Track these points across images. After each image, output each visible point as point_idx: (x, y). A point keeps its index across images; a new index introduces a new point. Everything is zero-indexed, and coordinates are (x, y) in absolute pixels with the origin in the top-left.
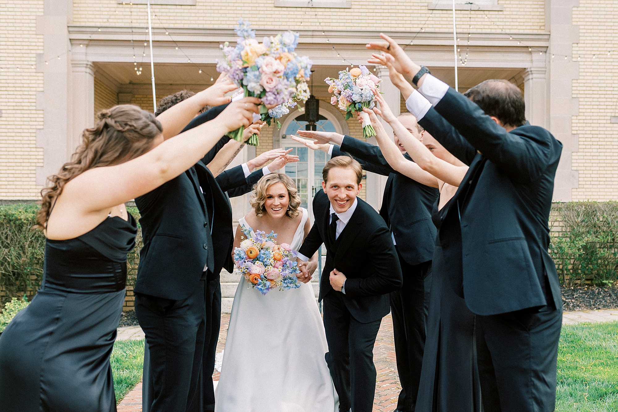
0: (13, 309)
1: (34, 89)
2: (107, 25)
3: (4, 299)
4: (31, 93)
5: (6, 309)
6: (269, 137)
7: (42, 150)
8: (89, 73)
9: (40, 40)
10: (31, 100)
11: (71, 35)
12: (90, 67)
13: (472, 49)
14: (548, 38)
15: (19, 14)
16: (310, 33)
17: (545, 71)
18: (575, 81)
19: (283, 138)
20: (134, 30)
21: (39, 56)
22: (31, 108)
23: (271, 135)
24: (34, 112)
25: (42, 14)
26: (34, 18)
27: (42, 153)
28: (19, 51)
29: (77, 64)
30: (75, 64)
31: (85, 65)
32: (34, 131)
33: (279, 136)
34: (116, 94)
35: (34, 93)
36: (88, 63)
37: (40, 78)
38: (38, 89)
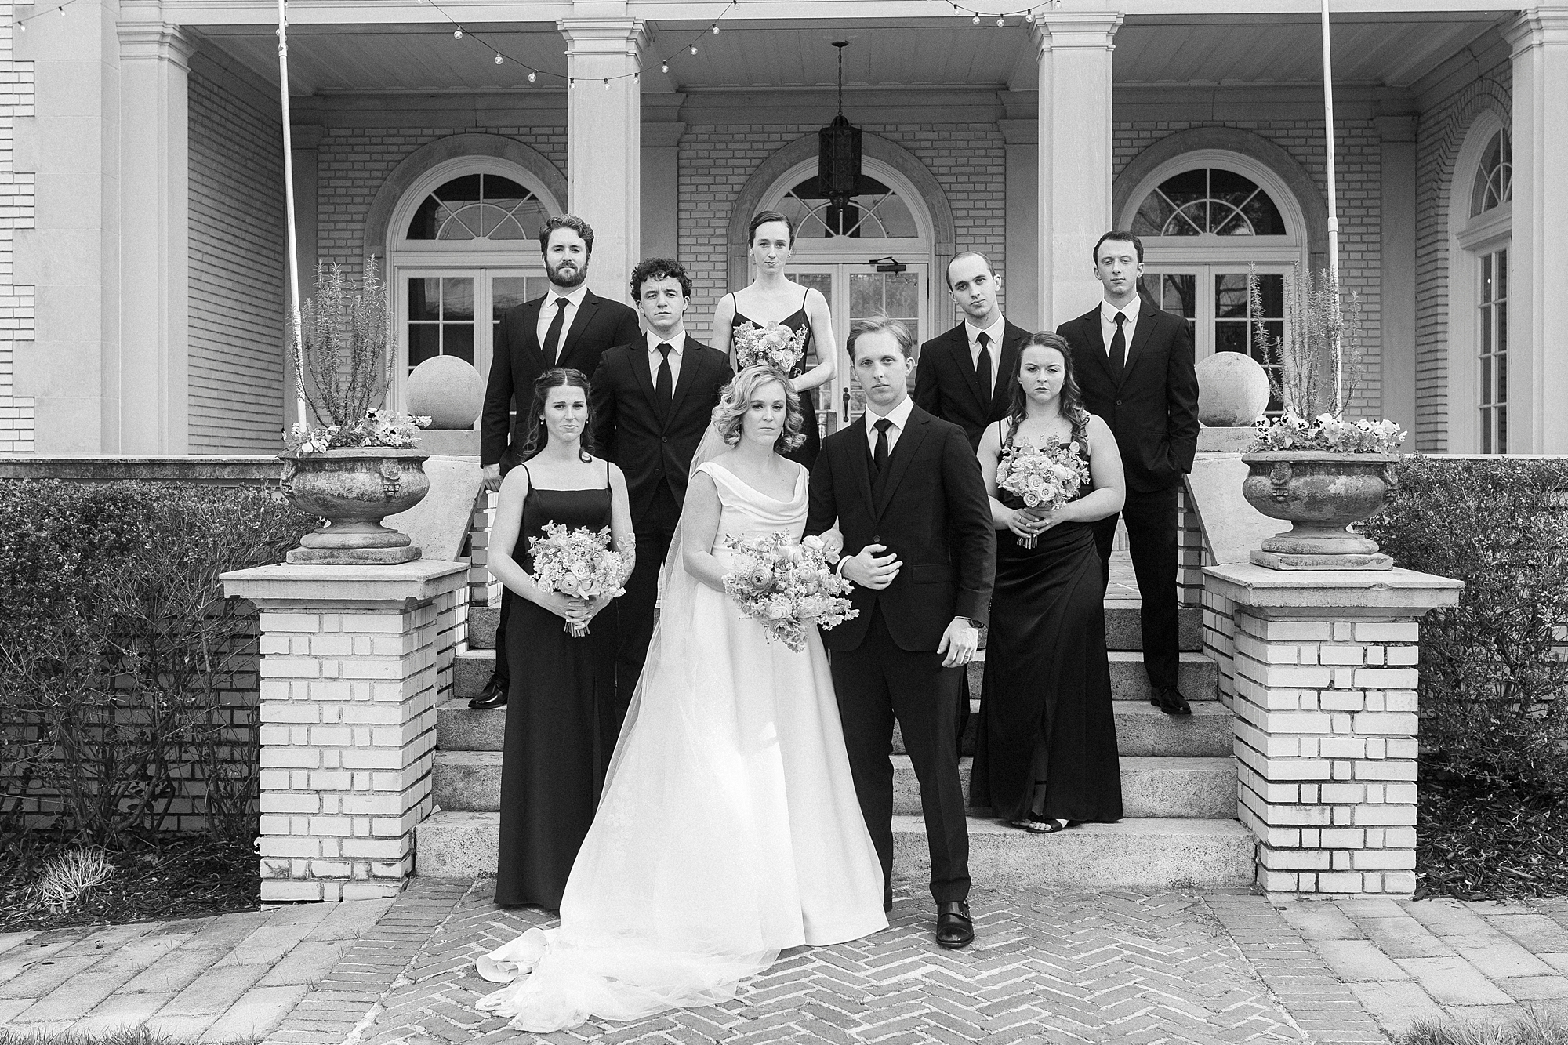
7: (31, 292)
8: (170, 60)
12: (175, 43)
27: (30, 302)
29: (138, 34)
30: (127, 35)
31: (158, 38)
35: (8, 122)
36: (166, 31)
37: (25, 78)
38: (19, 111)
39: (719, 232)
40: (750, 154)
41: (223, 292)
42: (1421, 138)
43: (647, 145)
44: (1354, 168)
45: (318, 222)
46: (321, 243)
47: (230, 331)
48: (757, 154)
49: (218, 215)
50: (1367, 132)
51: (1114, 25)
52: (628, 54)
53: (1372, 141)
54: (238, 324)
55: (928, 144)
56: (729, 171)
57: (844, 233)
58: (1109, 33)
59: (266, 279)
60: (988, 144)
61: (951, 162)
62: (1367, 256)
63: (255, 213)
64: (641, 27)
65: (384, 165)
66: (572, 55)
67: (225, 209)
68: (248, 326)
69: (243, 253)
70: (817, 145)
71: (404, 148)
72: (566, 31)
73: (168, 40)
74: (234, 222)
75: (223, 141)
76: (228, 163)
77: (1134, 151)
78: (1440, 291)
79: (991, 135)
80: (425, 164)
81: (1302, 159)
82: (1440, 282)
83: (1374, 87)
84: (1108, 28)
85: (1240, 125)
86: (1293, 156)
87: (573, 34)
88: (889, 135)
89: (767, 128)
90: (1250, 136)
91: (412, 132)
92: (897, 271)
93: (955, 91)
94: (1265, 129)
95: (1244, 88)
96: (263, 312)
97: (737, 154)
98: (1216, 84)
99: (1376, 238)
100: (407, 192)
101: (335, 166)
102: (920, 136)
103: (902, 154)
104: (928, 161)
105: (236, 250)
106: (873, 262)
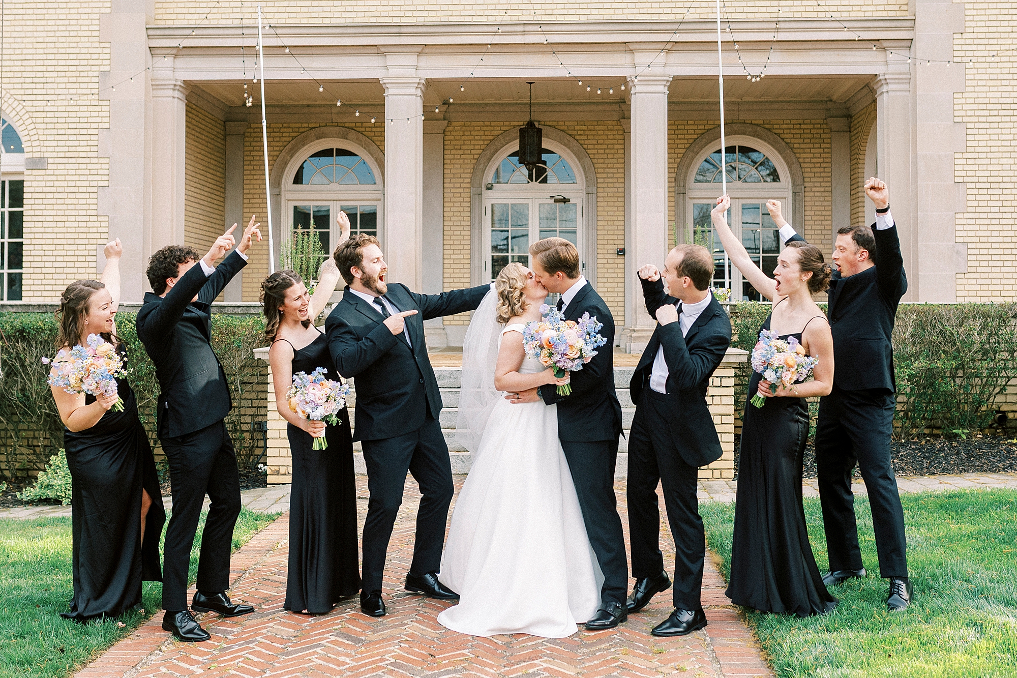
0: (60, 465)
1: (96, 126)
2: (205, 23)
3: (47, 450)
4: (90, 132)
5: (50, 465)
6: (464, 188)
7: (106, 219)
8: (178, 97)
9: (105, 51)
10: (90, 143)
11: (150, 40)
12: (181, 89)
13: (784, 46)
14: (912, 25)
15: (75, 11)
16: (521, 28)
17: (908, 79)
18: (960, 95)
19: (488, 189)
20: (246, 31)
21: (104, 74)
22: (90, 154)
23: (468, 185)
24: (95, 160)
25: (108, 10)
26: (97, 16)
27: (106, 224)
28: (74, 68)
29: (162, 85)
30: (157, 86)
31: (172, 87)
32: (95, 190)
33: (480, 186)
34: (222, 123)
35: (96, 132)
36: (177, 83)
37: (104, 108)
38: (101, 125)
39: (466, 181)
40: (483, 138)
41: (197, 216)
42: (852, 129)
43: (427, 133)
44: (817, 146)
45: (244, 175)
46: (245, 187)
47: (200, 237)
48: (487, 138)
49: (194, 174)
50: (824, 126)
51: (668, 81)
52: (416, 95)
53: (826, 131)
54: (204, 233)
55: (582, 132)
56: (472, 147)
57: (536, 181)
58: (665, 85)
59: (215, 207)
60: (615, 132)
61: (595, 142)
62: (824, 194)
63: (211, 171)
64: (423, 82)
65: (281, 144)
66: (387, 96)
67: (197, 171)
68: (208, 234)
69: (206, 194)
70: (518, 133)
71: (292, 134)
72: (384, 84)
73: (178, 88)
74: (202, 177)
75: (197, 134)
76: (200, 146)
77: (696, 136)
78: (860, 214)
79: (616, 128)
80: (303, 143)
81: (788, 141)
82: (860, 209)
83: (826, 102)
84: (665, 83)
85: (754, 122)
86: (783, 139)
87: (388, 85)
88: (559, 127)
89: (493, 124)
90: (759, 128)
91: (297, 125)
92: (565, 202)
93: (597, 104)
94: (768, 124)
95: (755, 102)
96: (214, 226)
97: (476, 138)
98: (739, 100)
99: (829, 184)
100: (294, 158)
101: (254, 144)
102: (576, 128)
103: (568, 136)
104: (582, 142)
105: (203, 193)
106: (552, 197)
